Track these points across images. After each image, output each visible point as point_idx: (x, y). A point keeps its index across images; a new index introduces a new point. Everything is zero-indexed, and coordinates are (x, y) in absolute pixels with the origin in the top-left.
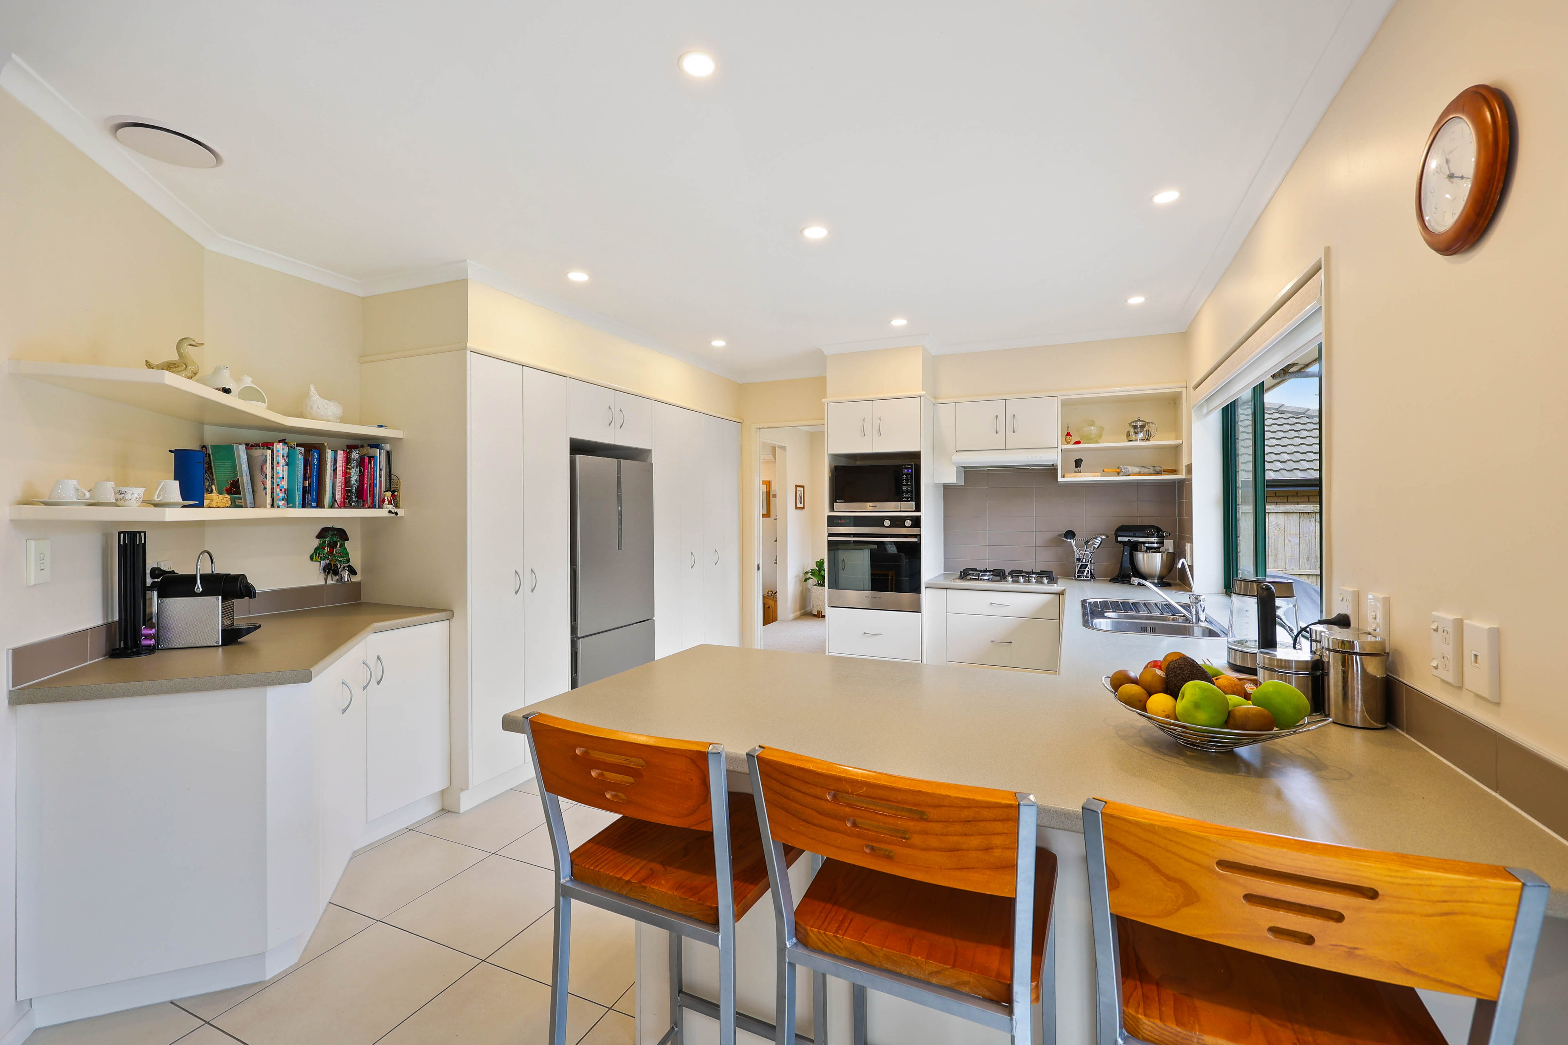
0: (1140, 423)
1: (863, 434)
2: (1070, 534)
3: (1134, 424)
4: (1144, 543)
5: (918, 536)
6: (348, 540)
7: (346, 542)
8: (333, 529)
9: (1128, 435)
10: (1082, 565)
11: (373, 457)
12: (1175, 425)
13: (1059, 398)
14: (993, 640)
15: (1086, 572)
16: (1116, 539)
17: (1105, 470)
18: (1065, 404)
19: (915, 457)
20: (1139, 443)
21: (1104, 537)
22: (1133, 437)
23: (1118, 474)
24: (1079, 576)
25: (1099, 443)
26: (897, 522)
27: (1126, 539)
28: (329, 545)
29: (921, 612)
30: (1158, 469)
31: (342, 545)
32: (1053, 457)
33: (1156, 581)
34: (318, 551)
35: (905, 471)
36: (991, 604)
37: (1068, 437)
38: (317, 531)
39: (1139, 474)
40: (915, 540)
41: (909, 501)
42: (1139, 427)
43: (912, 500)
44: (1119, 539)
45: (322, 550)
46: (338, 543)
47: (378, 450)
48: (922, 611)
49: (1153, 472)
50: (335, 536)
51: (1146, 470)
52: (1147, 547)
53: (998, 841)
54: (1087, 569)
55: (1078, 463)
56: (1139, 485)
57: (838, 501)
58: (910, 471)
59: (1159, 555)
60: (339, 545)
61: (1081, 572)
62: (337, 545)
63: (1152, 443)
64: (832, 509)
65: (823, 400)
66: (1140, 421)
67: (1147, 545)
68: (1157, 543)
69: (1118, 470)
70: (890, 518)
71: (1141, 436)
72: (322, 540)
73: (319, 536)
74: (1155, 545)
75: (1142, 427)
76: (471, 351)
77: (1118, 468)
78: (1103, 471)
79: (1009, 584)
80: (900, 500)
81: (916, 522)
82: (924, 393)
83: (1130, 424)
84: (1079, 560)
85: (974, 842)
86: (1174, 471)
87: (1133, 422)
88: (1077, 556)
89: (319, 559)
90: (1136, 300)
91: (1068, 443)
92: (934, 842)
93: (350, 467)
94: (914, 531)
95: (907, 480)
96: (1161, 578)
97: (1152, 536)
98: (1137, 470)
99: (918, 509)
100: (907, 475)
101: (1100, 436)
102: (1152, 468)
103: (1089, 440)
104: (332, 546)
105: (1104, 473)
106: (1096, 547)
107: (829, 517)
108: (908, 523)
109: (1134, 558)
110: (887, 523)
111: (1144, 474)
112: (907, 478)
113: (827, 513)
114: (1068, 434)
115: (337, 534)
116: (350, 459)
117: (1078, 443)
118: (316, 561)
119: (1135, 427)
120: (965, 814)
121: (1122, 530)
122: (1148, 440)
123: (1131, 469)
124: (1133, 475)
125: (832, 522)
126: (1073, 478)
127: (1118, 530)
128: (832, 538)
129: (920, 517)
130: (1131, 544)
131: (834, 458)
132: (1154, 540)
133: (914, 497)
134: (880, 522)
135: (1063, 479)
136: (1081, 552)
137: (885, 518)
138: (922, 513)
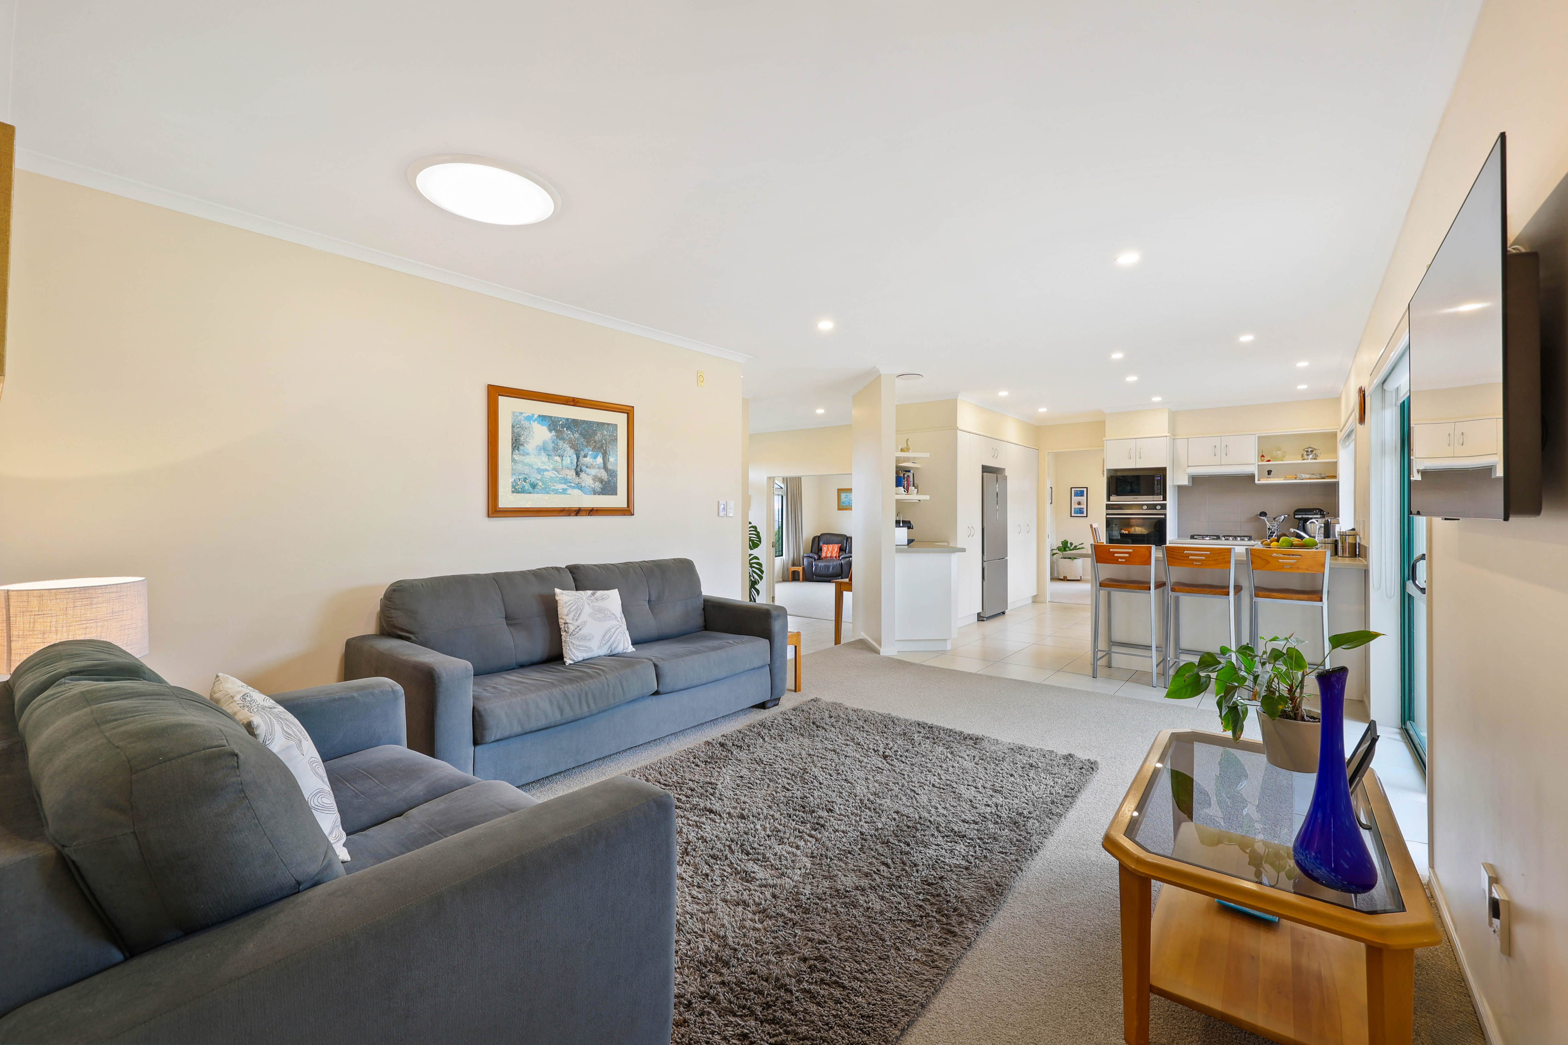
0: (1311, 449)
1: (1130, 458)
2: (1263, 514)
4: (1310, 518)
9: (1302, 456)
10: (1271, 532)
12: (1335, 450)
13: (1257, 435)
16: (1293, 516)
17: (1288, 477)
18: (1260, 439)
19: (1164, 470)
20: (1309, 461)
21: (1286, 516)
22: (1306, 457)
23: (1296, 479)
25: (1283, 461)
26: (1151, 507)
27: (1300, 516)
30: (1323, 476)
32: (1253, 469)
35: (1156, 478)
37: (1262, 458)
39: (1310, 479)
40: (1164, 516)
42: (1310, 451)
43: (1160, 494)
44: (1296, 516)
49: (1319, 477)
53: (1226, 557)
55: (1269, 472)
56: (1311, 484)
57: (1112, 495)
58: (1159, 478)
63: (1318, 461)
64: (1109, 499)
65: (1104, 439)
66: (1310, 448)
68: (1320, 518)
69: (1296, 477)
70: (1147, 505)
71: (1311, 456)
75: (1312, 451)
76: (959, 430)
77: (1296, 475)
80: (1153, 495)
81: (1164, 507)
82: (1168, 434)
83: (1304, 450)
84: (1269, 529)
85: (1221, 557)
86: (1330, 477)
87: (1306, 449)
88: (1268, 527)
91: (1262, 461)
92: (1211, 559)
94: (1162, 512)
95: (1158, 483)
97: (1317, 514)
98: (1308, 476)
99: (1165, 499)
100: (1157, 480)
101: (1284, 457)
102: (1318, 475)
103: (1276, 459)
105: (1286, 478)
106: (1281, 521)
107: (1107, 505)
108: (1159, 507)
109: (1306, 527)
110: (1145, 507)
111: (1313, 479)
113: (1105, 502)
114: (1263, 456)
117: (1269, 461)
119: (1307, 451)
120: (1219, 552)
121: (1299, 511)
122: (1315, 459)
123: (1304, 476)
124: (1306, 479)
125: (1108, 507)
126: (1264, 481)
127: (1296, 511)
128: (1107, 516)
129: (1166, 504)
130: (1304, 519)
131: (1109, 471)
132: (1318, 516)
133: (1162, 492)
134: (1140, 507)
135: (1258, 482)
136: (1271, 524)
137: (1143, 505)
138: (1167, 502)
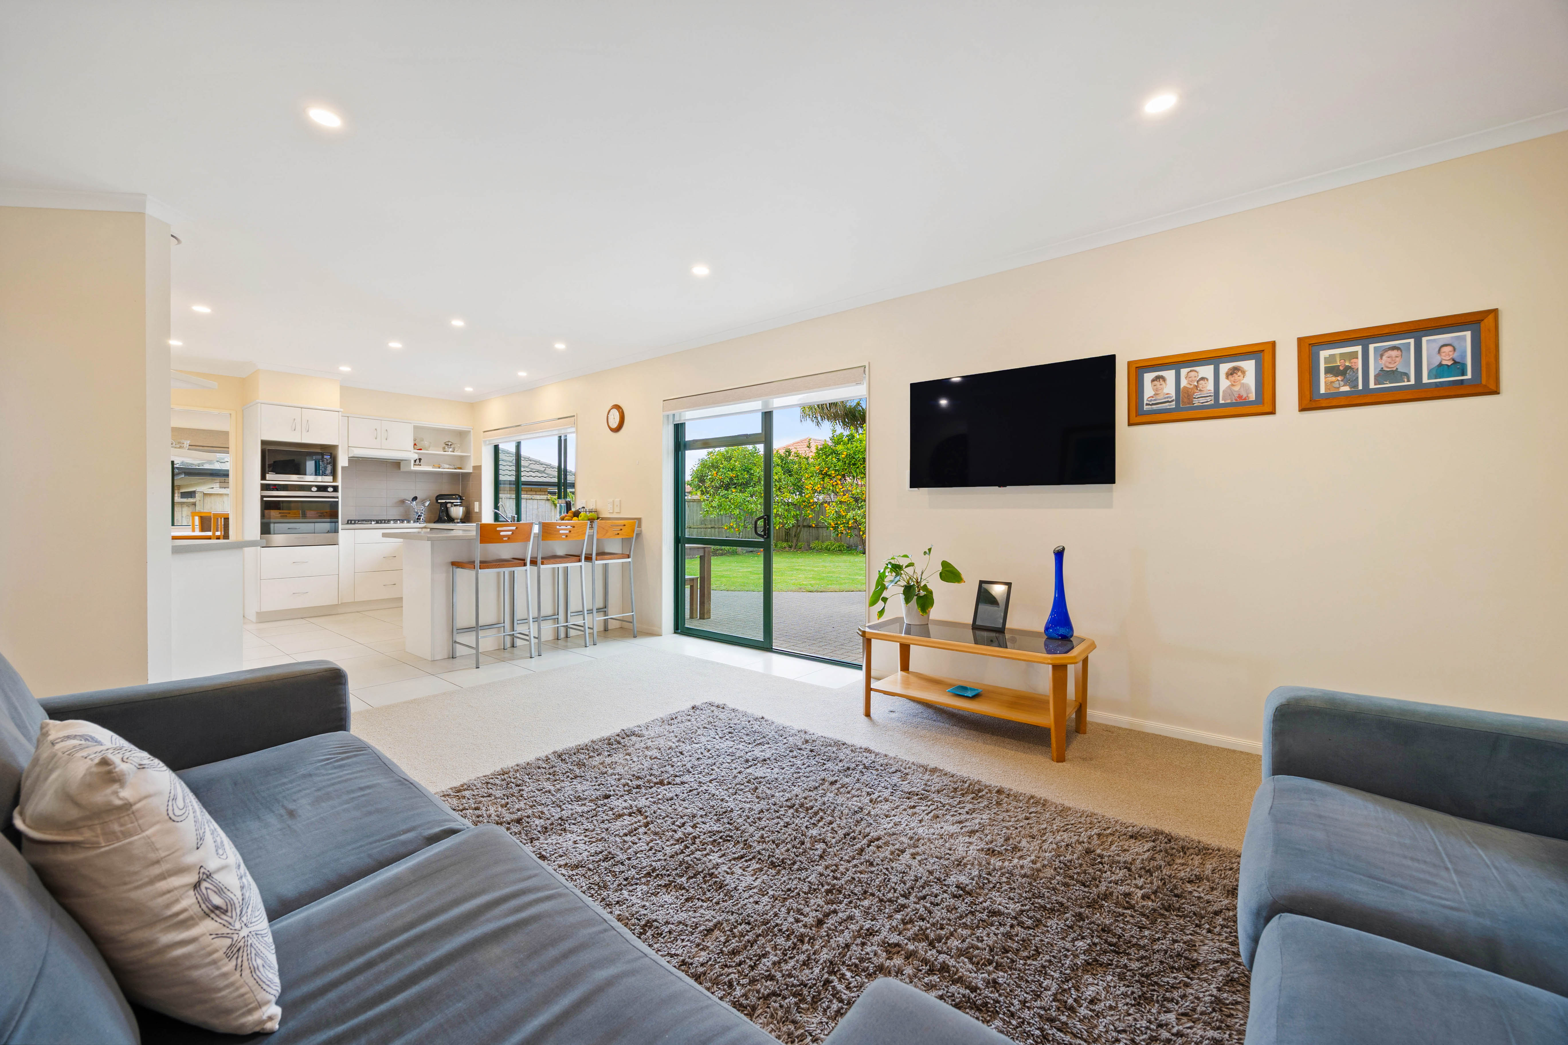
0: (450, 443)
1: (293, 430)
3: (447, 443)
4: (453, 503)
5: (337, 498)
9: (444, 448)
10: (419, 515)
12: (468, 446)
13: (413, 424)
14: (384, 556)
16: (437, 500)
18: (416, 428)
19: (333, 448)
20: (450, 453)
21: (431, 501)
22: (447, 449)
23: (439, 468)
24: (417, 521)
25: (429, 451)
26: (322, 488)
27: (444, 501)
29: (338, 545)
30: (455, 467)
32: (408, 456)
37: (415, 446)
41: (329, 475)
43: (331, 475)
44: (439, 501)
48: (340, 544)
49: (453, 468)
51: (451, 467)
54: (422, 517)
56: (442, 474)
57: (269, 473)
58: (328, 456)
59: (461, 509)
61: (418, 519)
63: (455, 453)
64: (263, 478)
65: (257, 402)
66: (449, 441)
70: (316, 486)
71: (451, 449)
74: (459, 504)
75: (451, 445)
77: (439, 465)
80: (323, 475)
81: (336, 489)
82: (342, 410)
83: (445, 443)
84: (418, 512)
86: (460, 468)
88: (415, 511)
90: (469, 389)
94: (334, 494)
96: (461, 519)
97: (457, 499)
98: (448, 466)
99: (335, 479)
100: (328, 458)
101: (429, 447)
102: (453, 466)
103: (425, 448)
105: (434, 466)
106: (427, 505)
107: (262, 484)
108: (330, 489)
109: (449, 510)
110: (314, 489)
111: (449, 469)
112: (328, 461)
113: (260, 481)
114: (415, 444)
117: (421, 449)
119: (447, 445)
121: (440, 497)
122: (453, 452)
123: (445, 466)
124: (447, 469)
125: (265, 487)
126: (417, 468)
127: (437, 497)
128: (264, 499)
129: (337, 486)
130: (447, 503)
131: (264, 443)
132: (458, 501)
133: (334, 474)
134: (308, 488)
135: (412, 468)
136: (419, 508)
137: (312, 486)
138: (339, 483)
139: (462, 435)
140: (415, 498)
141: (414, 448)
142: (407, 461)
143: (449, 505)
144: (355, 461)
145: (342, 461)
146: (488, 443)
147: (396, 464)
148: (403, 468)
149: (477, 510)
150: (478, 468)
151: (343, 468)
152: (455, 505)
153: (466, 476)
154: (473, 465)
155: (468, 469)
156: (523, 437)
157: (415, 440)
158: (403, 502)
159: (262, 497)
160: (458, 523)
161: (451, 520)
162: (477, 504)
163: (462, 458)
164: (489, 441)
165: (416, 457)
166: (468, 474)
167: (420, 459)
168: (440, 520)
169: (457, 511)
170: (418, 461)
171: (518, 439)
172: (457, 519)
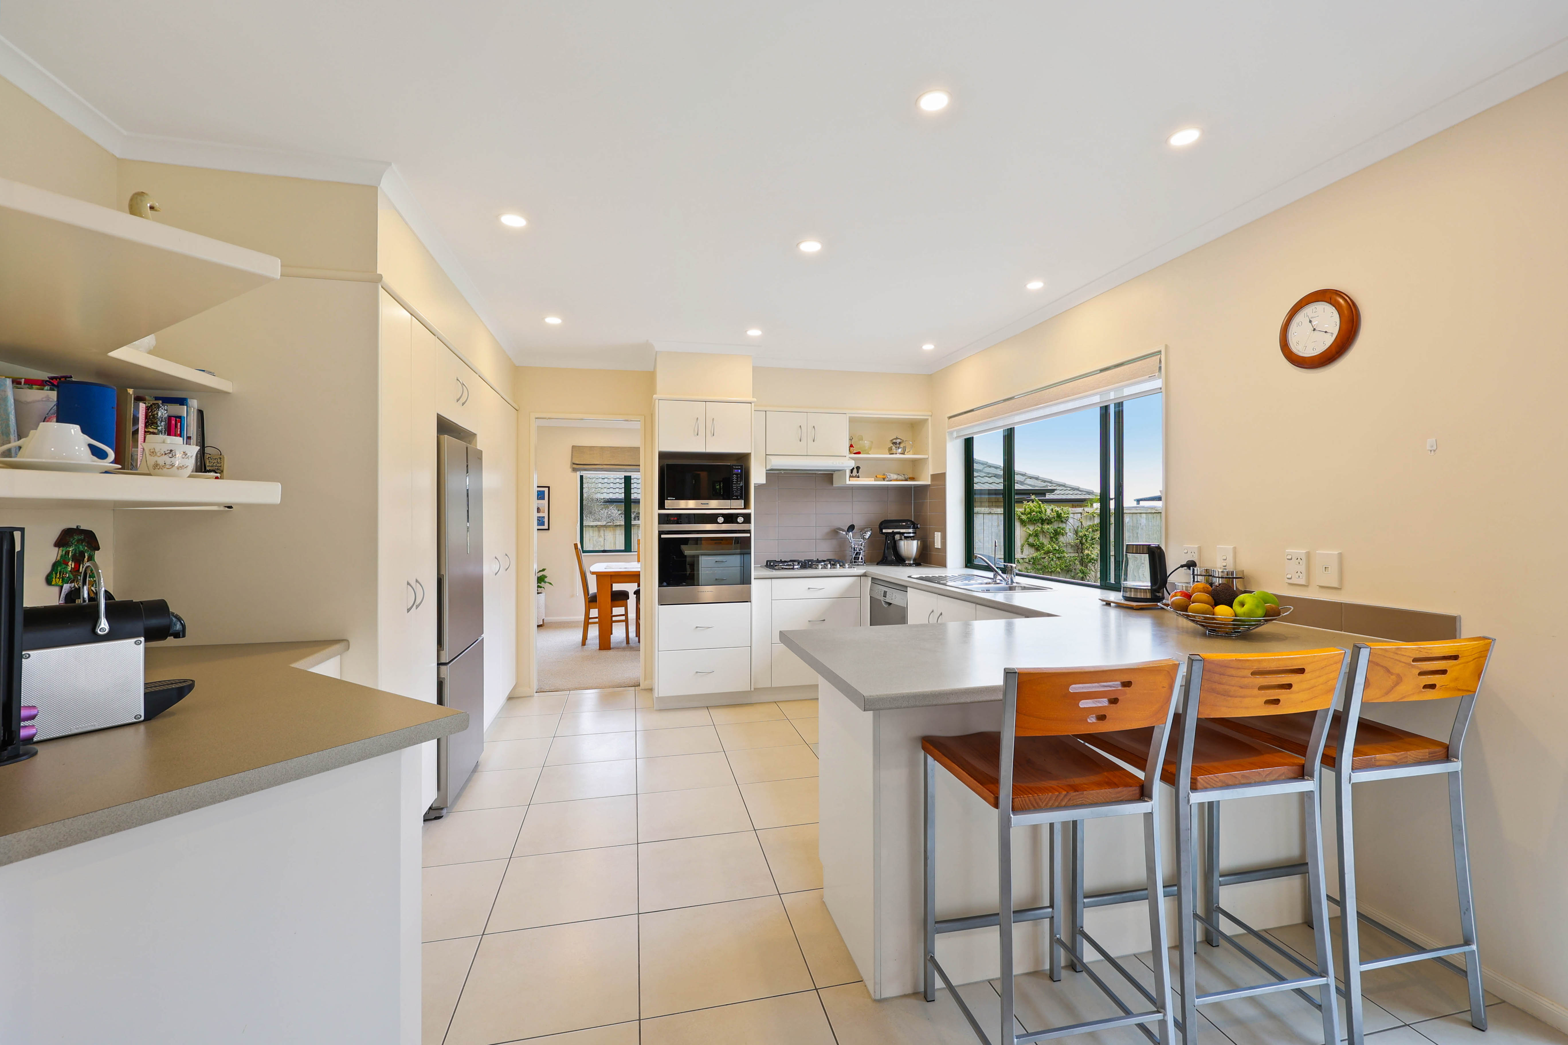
0: (898, 441)
1: (696, 434)
3: (894, 441)
4: (903, 533)
5: (749, 531)
6: (98, 549)
7: (96, 552)
8: (78, 531)
9: (890, 449)
10: (857, 553)
11: (180, 417)
13: (848, 415)
14: (810, 620)
15: (860, 558)
16: (881, 530)
17: (878, 476)
18: (853, 421)
19: (744, 458)
20: (898, 456)
21: (872, 530)
22: (894, 451)
23: (884, 479)
24: (855, 562)
25: (870, 454)
26: (730, 519)
27: (890, 531)
28: (74, 559)
29: (750, 602)
30: (906, 477)
31: (91, 558)
33: (912, 562)
34: (59, 569)
35: (735, 471)
36: (809, 588)
37: (852, 448)
38: (55, 534)
39: (897, 480)
40: (746, 535)
41: (739, 499)
42: (897, 444)
43: (741, 498)
44: (884, 531)
45: (64, 566)
46: (86, 554)
47: (186, 407)
48: (752, 600)
49: (904, 479)
50: (82, 543)
51: (900, 477)
52: (905, 537)
54: (861, 556)
56: (895, 488)
57: (669, 498)
58: (739, 471)
59: (915, 542)
60: (86, 557)
61: (856, 558)
62: (85, 557)
63: (906, 456)
64: (661, 506)
65: (653, 396)
66: (897, 438)
67: (906, 535)
68: (913, 533)
69: (884, 477)
70: (723, 515)
71: (900, 450)
72: (64, 549)
73: (59, 543)
74: (912, 535)
75: (900, 443)
76: (382, 287)
77: (884, 475)
78: (876, 476)
79: (820, 571)
80: (731, 498)
81: (747, 518)
82: (755, 399)
83: (892, 440)
84: (854, 549)
86: (913, 479)
87: (894, 439)
88: (853, 546)
89: (61, 581)
90: (929, 348)
93: (156, 431)
94: (745, 527)
95: (737, 479)
96: (915, 560)
97: (909, 528)
98: (895, 477)
99: (747, 506)
100: (737, 474)
101: (870, 448)
102: (903, 475)
103: (867, 451)
104: (78, 559)
105: (877, 478)
106: (868, 537)
107: (659, 515)
108: (741, 519)
109: (897, 545)
110: (721, 520)
111: (899, 480)
112: (737, 477)
113: (658, 510)
114: (851, 446)
115: (84, 538)
116: (154, 417)
117: (859, 453)
118: (56, 585)
119: (895, 443)
121: (885, 524)
122: (903, 454)
123: (892, 476)
124: (894, 481)
125: (663, 519)
126: (855, 482)
127: (881, 524)
128: (663, 536)
129: (749, 515)
130: (894, 534)
131: (663, 456)
132: (911, 530)
133: (744, 495)
134: (712, 519)
135: (848, 482)
136: (856, 542)
137: (717, 516)
138: (751, 511)
139: (915, 426)
140: (851, 528)
141: (850, 452)
142: (841, 471)
143: (897, 537)
144: (774, 475)
145: (757, 476)
146: (955, 435)
147: (828, 477)
148: (837, 483)
149: (938, 544)
150: (940, 478)
151: (758, 487)
152: (906, 538)
153: (921, 490)
154: (931, 472)
155: (925, 480)
156: (1017, 419)
157: (851, 440)
158: (835, 532)
159: (660, 533)
160: (910, 565)
161: (900, 560)
162: (938, 536)
163: (915, 463)
164: (958, 431)
165: (852, 464)
166: (924, 488)
167: (858, 468)
168: (884, 561)
169: (910, 547)
170: (855, 470)
171: (1008, 422)
172: (909, 559)
